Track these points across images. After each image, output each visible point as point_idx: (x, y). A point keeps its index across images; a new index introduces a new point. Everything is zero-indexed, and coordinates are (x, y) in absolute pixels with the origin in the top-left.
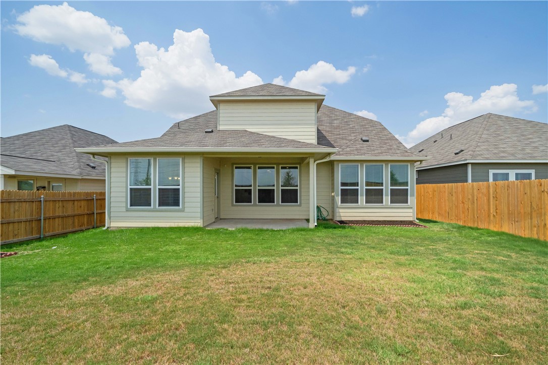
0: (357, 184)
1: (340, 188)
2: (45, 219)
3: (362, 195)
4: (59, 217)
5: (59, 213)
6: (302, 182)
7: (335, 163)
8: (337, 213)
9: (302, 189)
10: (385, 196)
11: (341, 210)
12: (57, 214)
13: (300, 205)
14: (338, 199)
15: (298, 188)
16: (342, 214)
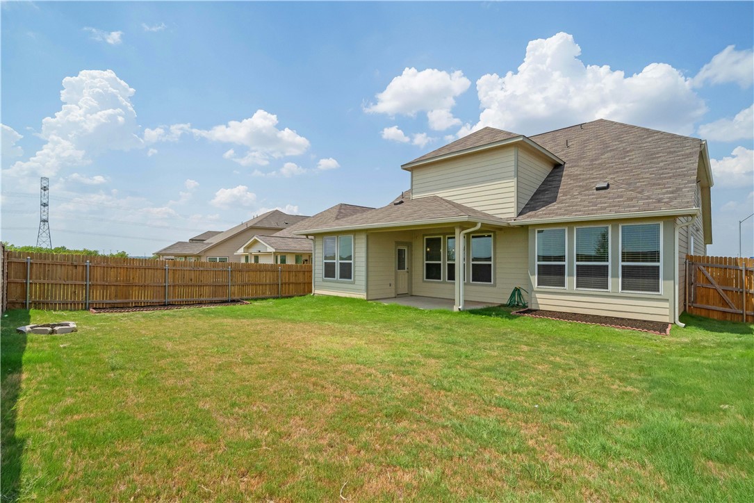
0: (562, 258)
1: (537, 263)
2: (282, 284)
3: (571, 275)
4: (293, 283)
5: (293, 280)
6: (498, 255)
7: (530, 228)
8: (533, 299)
9: (497, 265)
10: (612, 277)
11: (538, 295)
12: (291, 281)
13: (495, 285)
14: (535, 279)
15: (492, 263)
16: (539, 301)
